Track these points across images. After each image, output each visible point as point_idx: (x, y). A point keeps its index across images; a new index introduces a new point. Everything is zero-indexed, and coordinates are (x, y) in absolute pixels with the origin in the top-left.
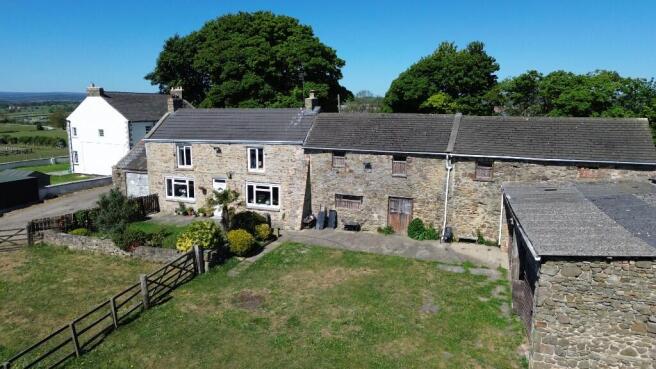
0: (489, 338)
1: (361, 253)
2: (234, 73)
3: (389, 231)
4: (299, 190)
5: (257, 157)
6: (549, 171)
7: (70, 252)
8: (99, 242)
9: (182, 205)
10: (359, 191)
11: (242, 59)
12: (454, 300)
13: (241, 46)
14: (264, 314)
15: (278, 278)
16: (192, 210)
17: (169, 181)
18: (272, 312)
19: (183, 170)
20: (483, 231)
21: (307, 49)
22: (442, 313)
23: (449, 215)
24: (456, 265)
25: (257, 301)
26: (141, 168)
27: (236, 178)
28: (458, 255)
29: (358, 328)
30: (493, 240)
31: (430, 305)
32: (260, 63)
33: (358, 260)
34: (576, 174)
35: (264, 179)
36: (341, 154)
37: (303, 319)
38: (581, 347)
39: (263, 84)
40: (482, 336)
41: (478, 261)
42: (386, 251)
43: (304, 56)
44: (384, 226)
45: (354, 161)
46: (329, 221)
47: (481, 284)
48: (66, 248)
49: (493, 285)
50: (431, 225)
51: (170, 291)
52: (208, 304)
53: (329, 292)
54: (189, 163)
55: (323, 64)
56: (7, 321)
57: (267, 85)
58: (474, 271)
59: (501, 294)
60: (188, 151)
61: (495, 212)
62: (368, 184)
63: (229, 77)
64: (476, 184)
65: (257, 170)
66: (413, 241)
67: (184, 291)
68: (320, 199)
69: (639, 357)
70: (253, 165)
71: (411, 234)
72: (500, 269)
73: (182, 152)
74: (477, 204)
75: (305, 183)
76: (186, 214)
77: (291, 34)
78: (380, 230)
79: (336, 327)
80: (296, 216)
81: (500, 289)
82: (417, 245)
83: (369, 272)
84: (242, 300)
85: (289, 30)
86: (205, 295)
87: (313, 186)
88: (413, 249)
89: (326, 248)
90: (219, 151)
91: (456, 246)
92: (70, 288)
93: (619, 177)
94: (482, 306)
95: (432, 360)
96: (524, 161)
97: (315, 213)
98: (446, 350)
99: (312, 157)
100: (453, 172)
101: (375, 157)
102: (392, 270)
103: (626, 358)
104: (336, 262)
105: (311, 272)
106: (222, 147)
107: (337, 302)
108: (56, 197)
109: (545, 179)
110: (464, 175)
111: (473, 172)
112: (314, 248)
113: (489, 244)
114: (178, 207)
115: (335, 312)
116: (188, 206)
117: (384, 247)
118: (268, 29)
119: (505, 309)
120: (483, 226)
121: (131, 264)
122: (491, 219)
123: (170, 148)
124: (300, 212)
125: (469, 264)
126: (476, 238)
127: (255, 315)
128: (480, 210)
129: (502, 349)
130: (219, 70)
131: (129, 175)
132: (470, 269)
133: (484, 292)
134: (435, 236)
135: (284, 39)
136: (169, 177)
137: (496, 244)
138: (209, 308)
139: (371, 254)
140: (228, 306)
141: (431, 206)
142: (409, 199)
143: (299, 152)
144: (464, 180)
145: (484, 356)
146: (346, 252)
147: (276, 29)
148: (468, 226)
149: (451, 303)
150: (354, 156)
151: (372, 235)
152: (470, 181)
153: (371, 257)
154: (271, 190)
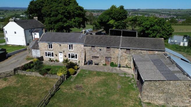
0: (132, 93)
1: (101, 72)
2: (55, 15)
3: (105, 65)
4: (83, 55)
5: (71, 47)
6: (143, 51)
7: (27, 76)
8: (35, 73)
9: (50, 59)
10: (98, 56)
11: (57, 11)
12: (123, 84)
13: (56, 7)
14: (84, 92)
15: (83, 80)
16: (53, 60)
17: (46, 53)
18: (85, 91)
19: (50, 50)
20: (128, 65)
21: (76, 8)
22: (122, 88)
23: (120, 61)
24: (122, 74)
25: (80, 88)
26: (36, 48)
27: (65, 52)
28: (122, 71)
29: (105, 93)
30: (130, 67)
31: (119, 86)
32: (63, 12)
33: (100, 74)
34: (148, 52)
35: (73, 52)
36: (94, 47)
37: (93, 92)
38: (151, 96)
39: (63, 18)
40: (131, 93)
41: (127, 73)
42: (106, 71)
43: (75, 10)
44: (104, 64)
45: (97, 49)
46: (90, 63)
47: (129, 79)
48: (25, 75)
49: (131, 79)
50: (116, 63)
51: (59, 87)
52: (69, 89)
53: (96, 84)
54: (52, 48)
55: (81, 12)
56: (22, 98)
57: (64, 18)
58: (127, 76)
59: (133, 82)
60: (51, 45)
61: (130, 60)
62: (100, 54)
63: (53, 16)
64: (126, 54)
65: (71, 50)
66: (112, 67)
67: (62, 86)
68: (88, 57)
69: (161, 98)
70: (70, 49)
71: (111, 66)
72: (132, 75)
73: (49, 45)
74: (126, 59)
75: (84, 54)
76: (51, 61)
77: (71, 3)
78: (103, 65)
79: (101, 93)
80: (83, 62)
81: (133, 80)
82: (113, 68)
83: (104, 78)
84: (77, 88)
85: (70, 2)
86: (68, 87)
87: (86, 54)
88: (112, 70)
89: (91, 71)
90: (60, 45)
91: (122, 68)
92: (33, 87)
93: (157, 53)
94: (130, 85)
95: (122, 100)
96: (137, 49)
97: (87, 61)
98: (124, 97)
99: (86, 47)
100: (121, 51)
101: (102, 47)
102: (109, 77)
103: (159, 98)
104: (95, 75)
105: (90, 78)
106: (61, 44)
107: (99, 87)
108: (11, 56)
109: (142, 53)
110: (123, 52)
111: (125, 51)
112: (89, 71)
113: (129, 67)
114: (49, 59)
115: (99, 89)
116: (52, 59)
117: (105, 70)
118: (64, 2)
119: (134, 85)
120: (128, 64)
121: (45, 79)
122: (129, 62)
123: (46, 44)
124: (83, 61)
125: (125, 74)
126: (126, 66)
127: (82, 92)
128: (127, 60)
129: (135, 96)
130: (50, 14)
131: (32, 50)
132: (126, 75)
133: (130, 81)
134: (116, 66)
135: (69, 4)
136: (46, 52)
137: (130, 68)
138: (70, 91)
139: (103, 72)
140: (75, 90)
141: (116, 59)
142: (110, 58)
143: (83, 46)
144: (123, 53)
145: (132, 98)
146: (97, 72)
147: (66, 2)
148: (124, 64)
149: (123, 85)
150: (97, 47)
151: (102, 66)
152: (125, 53)
153: (103, 73)
154: (75, 55)
